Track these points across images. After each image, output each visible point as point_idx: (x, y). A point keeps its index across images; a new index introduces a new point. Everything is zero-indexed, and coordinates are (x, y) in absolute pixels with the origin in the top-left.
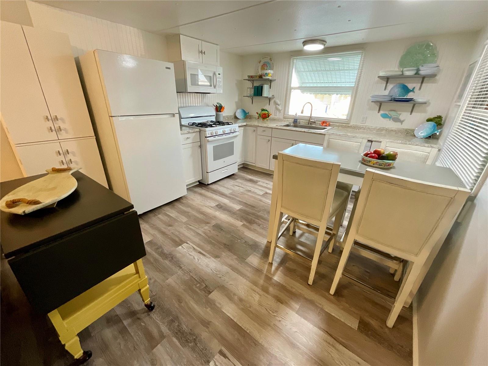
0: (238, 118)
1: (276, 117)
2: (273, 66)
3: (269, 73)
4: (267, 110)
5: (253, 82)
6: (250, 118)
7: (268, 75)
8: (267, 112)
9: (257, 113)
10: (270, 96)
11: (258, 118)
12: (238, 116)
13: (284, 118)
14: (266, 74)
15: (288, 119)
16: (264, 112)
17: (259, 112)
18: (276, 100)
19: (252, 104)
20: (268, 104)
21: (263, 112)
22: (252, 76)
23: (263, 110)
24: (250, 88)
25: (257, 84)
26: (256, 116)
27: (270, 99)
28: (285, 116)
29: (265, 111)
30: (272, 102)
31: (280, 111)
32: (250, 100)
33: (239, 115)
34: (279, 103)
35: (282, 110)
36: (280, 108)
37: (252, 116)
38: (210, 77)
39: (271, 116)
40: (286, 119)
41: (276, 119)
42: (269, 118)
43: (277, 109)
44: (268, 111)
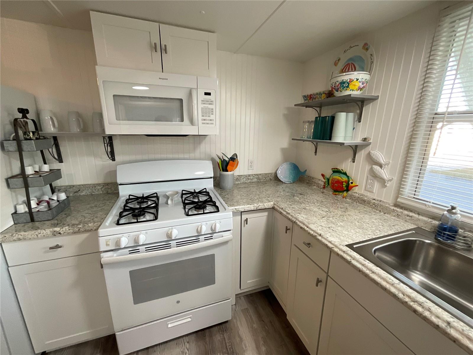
0: (282, 182)
1: (369, 196)
2: (372, 62)
3: (351, 81)
4: (345, 174)
5: (320, 110)
6: (308, 181)
7: (348, 87)
8: (345, 178)
9: (323, 175)
10: (358, 140)
11: (324, 188)
12: (281, 176)
13: (396, 205)
14: (343, 83)
15: (411, 214)
16: (337, 177)
17: (328, 173)
18: (372, 152)
19: (316, 155)
20: (350, 160)
21: (334, 177)
22: (311, 95)
23: (336, 171)
24: (308, 122)
25: (326, 113)
26: (320, 182)
27: (355, 149)
28: (399, 200)
29: (342, 175)
30: (361, 155)
31: (383, 182)
32: (310, 146)
33: (284, 173)
34: (382, 160)
35: (390, 180)
36: (384, 173)
37: (313, 178)
38: (181, 100)
39: (356, 189)
40: (406, 212)
41: (369, 202)
42: (350, 192)
43: (375, 176)
44: (348, 177)
